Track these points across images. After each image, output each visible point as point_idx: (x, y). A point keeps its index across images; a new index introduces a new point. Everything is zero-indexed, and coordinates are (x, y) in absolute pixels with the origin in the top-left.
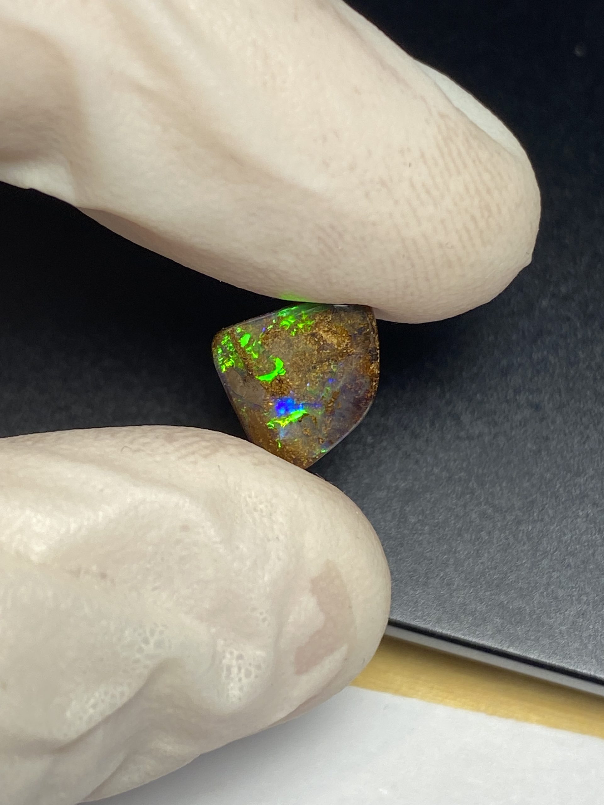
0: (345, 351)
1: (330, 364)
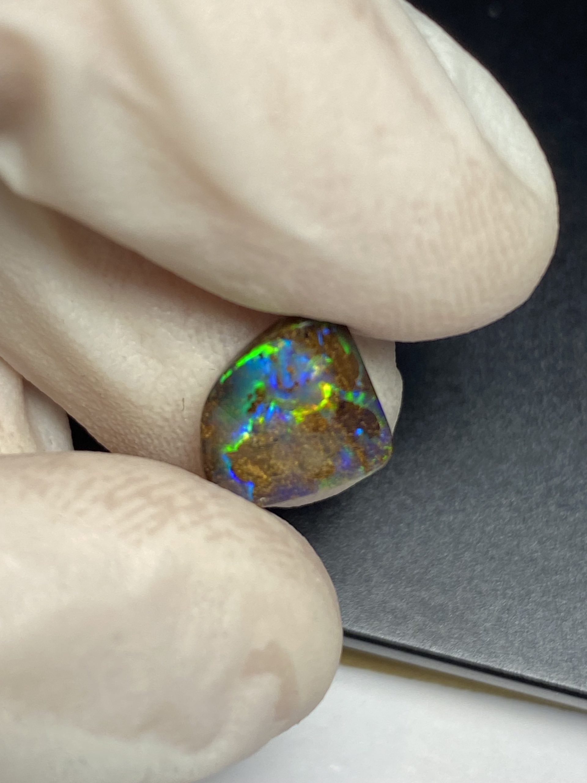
1: (257, 442)
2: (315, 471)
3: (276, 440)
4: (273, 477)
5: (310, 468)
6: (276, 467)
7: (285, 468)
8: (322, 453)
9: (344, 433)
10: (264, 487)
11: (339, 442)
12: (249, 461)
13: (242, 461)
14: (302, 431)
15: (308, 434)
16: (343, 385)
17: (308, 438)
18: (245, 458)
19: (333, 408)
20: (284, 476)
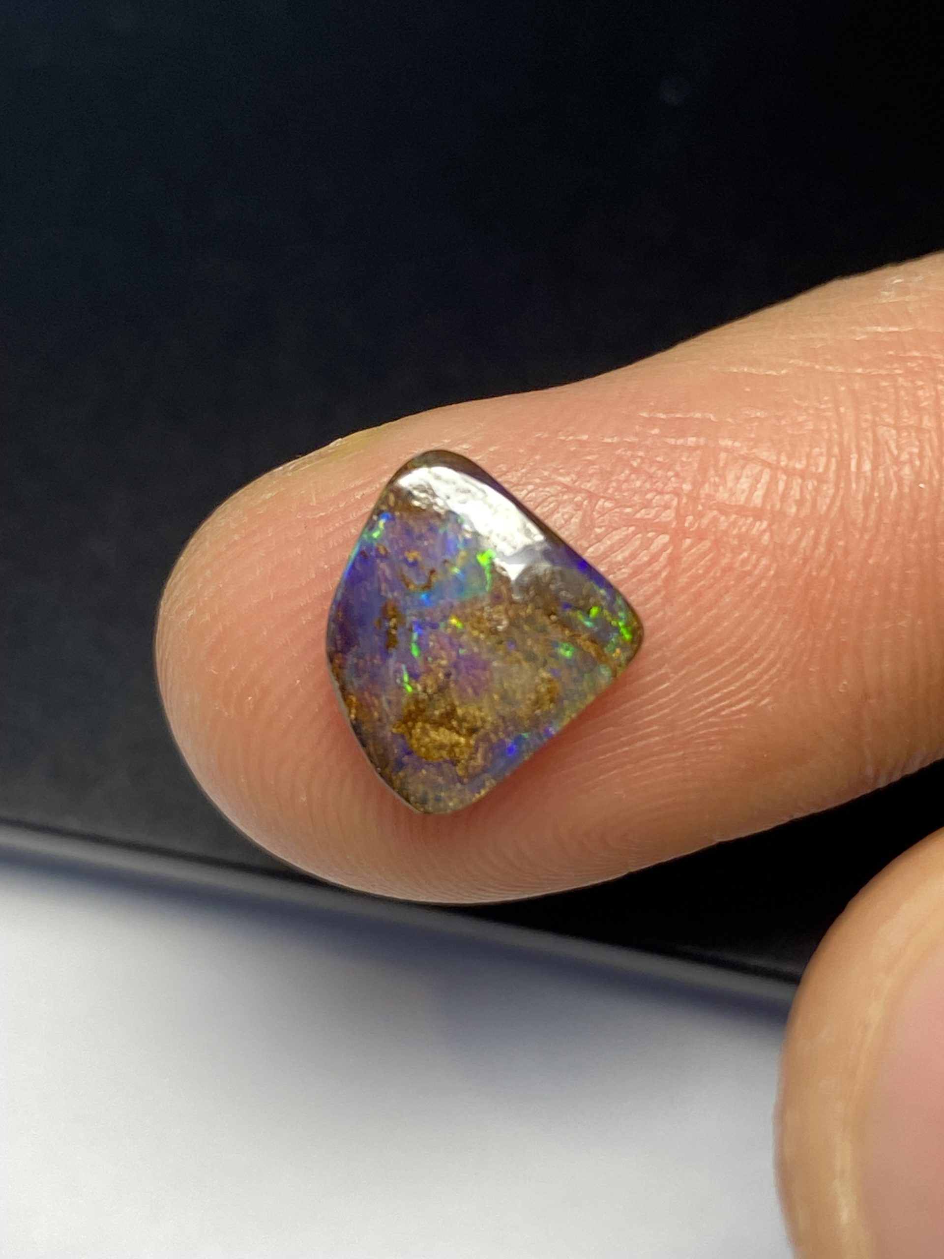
0: (410, 724)
1: (425, 691)
2: (529, 699)
4: (474, 736)
5: (519, 696)
13: (417, 732)
17: (492, 650)
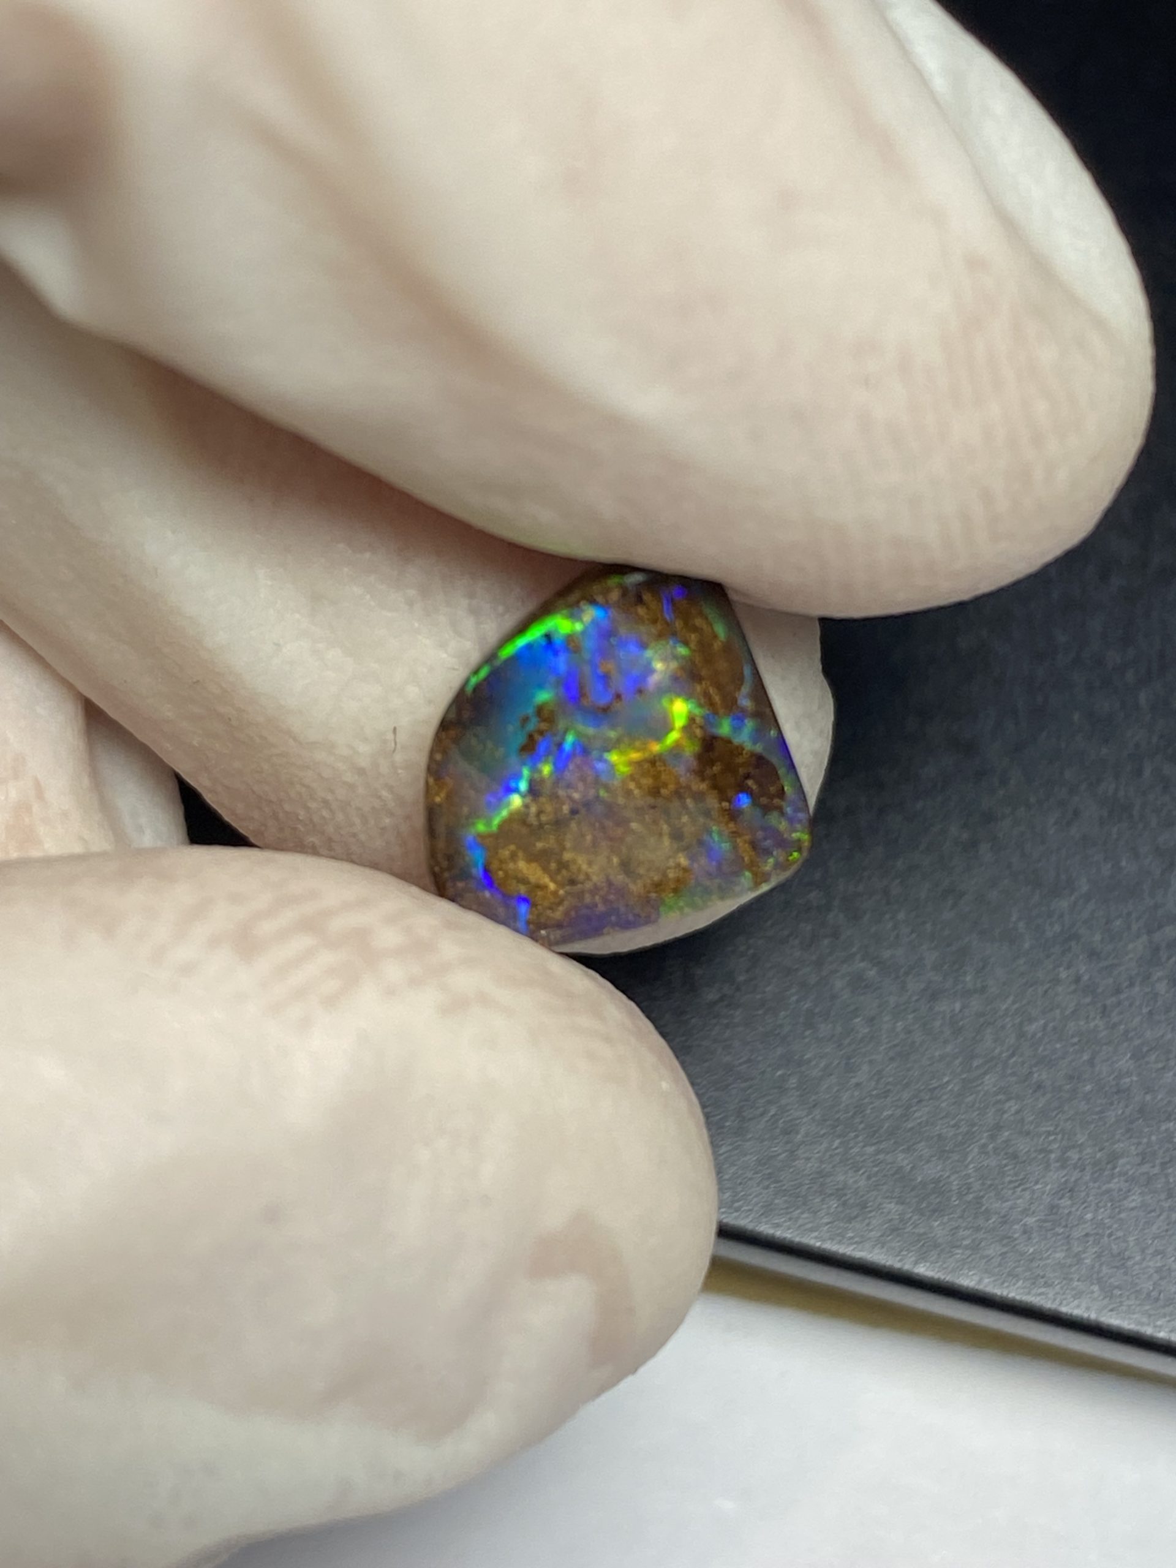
1: (538, 815)
2: (652, 878)
3: (574, 812)
4: (568, 888)
5: (642, 871)
6: (574, 868)
7: (590, 870)
8: (666, 842)
9: (712, 802)
10: (551, 908)
11: (701, 820)
12: (520, 854)
13: (505, 853)
14: (628, 793)
15: (640, 803)
16: (711, 704)
17: (639, 810)
18: (512, 847)
19: (690, 749)
20: (588, 885)
